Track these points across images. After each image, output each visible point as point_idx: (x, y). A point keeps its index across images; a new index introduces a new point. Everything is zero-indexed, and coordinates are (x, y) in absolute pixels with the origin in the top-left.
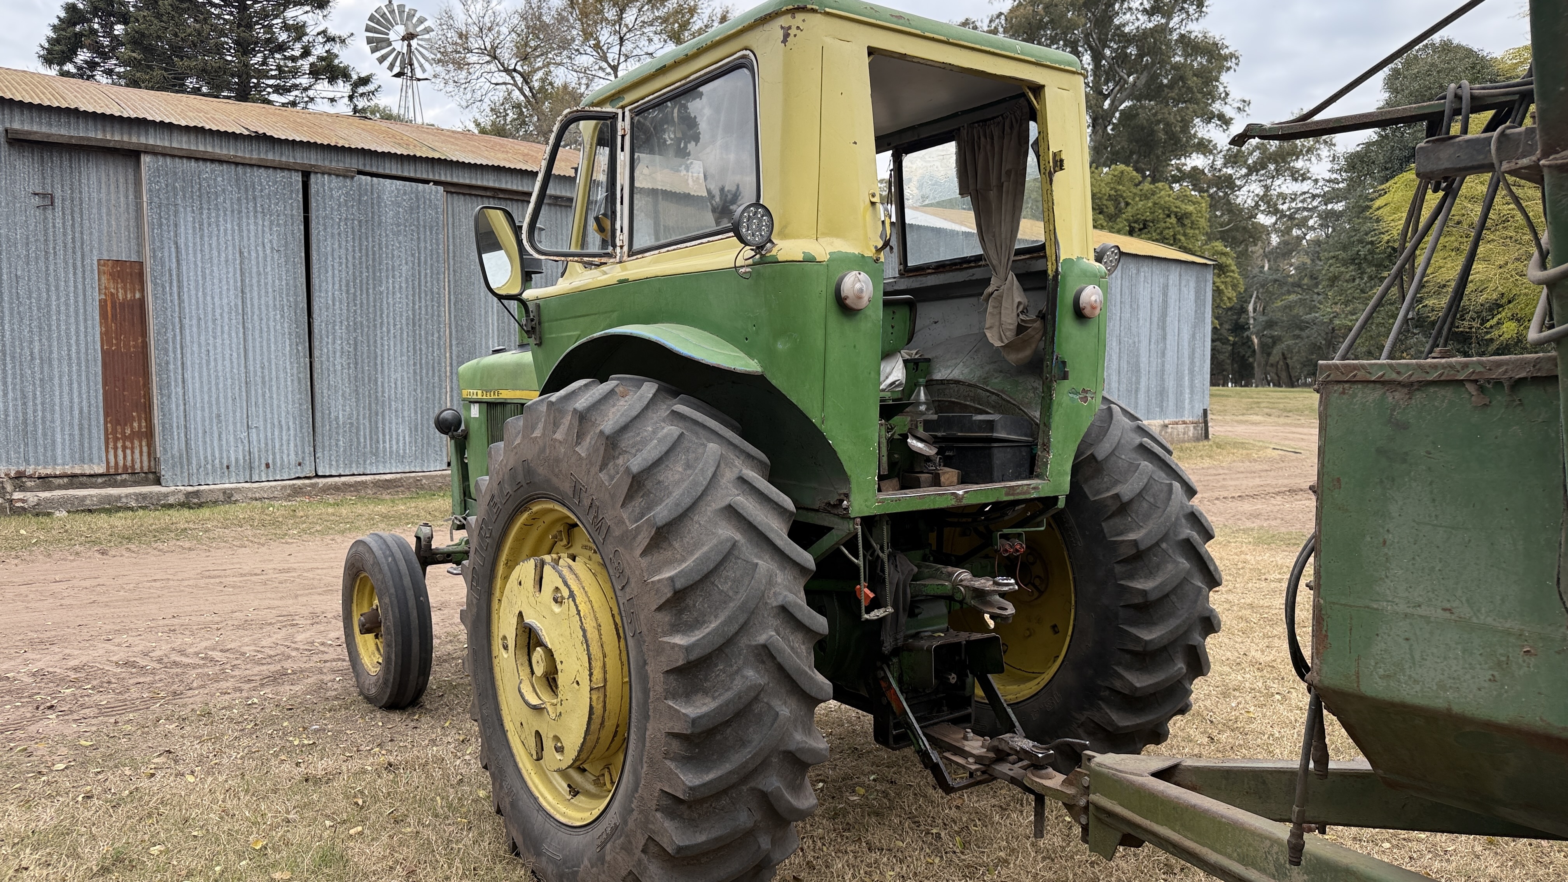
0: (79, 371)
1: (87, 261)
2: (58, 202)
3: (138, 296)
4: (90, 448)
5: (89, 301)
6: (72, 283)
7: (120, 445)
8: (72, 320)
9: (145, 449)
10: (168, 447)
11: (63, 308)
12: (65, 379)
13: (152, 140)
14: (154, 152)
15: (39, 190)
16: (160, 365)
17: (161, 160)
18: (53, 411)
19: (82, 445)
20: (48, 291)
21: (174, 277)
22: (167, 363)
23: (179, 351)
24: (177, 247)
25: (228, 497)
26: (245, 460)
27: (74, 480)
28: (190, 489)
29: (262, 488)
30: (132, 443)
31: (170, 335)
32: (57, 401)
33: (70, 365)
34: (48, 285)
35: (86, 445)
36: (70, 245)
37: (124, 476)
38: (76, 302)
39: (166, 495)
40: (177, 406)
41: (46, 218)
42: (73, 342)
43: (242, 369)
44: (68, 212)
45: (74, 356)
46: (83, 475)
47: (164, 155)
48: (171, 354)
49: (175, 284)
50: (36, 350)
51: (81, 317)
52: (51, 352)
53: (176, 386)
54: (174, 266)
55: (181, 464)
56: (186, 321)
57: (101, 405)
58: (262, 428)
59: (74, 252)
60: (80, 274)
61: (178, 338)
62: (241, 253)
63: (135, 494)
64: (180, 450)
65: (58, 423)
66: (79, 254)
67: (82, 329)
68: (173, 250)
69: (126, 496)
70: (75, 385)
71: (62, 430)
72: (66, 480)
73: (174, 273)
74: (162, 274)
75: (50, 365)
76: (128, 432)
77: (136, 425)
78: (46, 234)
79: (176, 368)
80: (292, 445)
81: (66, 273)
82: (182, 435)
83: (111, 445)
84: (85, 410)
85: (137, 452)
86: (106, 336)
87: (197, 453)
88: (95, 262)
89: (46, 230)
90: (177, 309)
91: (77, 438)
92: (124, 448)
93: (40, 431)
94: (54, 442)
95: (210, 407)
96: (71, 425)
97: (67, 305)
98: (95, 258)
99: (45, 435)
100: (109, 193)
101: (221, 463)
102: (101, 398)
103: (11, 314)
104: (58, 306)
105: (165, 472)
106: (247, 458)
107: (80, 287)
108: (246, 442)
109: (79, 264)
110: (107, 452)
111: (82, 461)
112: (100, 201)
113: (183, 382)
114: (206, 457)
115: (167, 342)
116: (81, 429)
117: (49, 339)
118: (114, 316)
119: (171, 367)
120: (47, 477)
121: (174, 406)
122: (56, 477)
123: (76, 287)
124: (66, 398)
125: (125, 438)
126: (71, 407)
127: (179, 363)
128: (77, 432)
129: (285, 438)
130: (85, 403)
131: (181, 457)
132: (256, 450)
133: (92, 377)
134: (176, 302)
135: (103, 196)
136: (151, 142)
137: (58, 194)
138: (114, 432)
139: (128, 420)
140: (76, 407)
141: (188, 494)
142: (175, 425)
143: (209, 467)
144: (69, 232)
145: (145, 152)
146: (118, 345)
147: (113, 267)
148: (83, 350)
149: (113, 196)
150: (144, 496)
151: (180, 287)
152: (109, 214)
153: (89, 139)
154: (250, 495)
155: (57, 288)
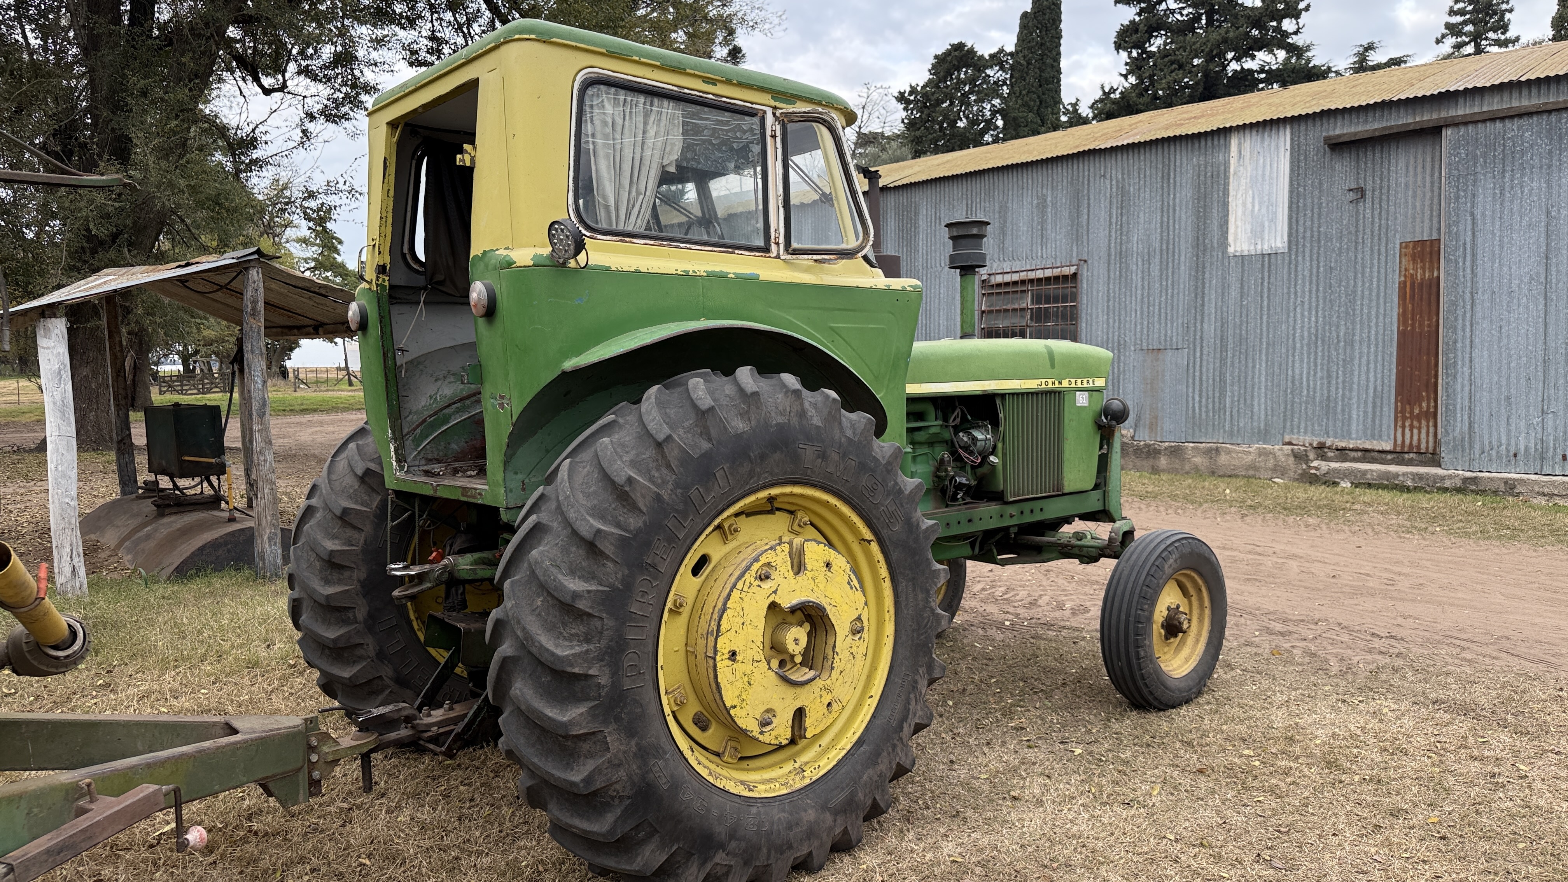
0: (1376, 351)
1: (1390, 246)
2: (1369, 194)
3: (1435, 274)
4: (1381, 425)
5: (1389, 284)
6: (1375, 269)
7: (1407, 424)
8: (1374, 304)
9: (1432, 430)
10: (1450, 429)
11: (1367, 293)
12: (1364, 359)
13: (1462, 110)
14: (1455, 123)
15: (1353, 186)
16: (1447, 344)
17: (1462, 130)
18: (1351, 390)
19: (1373, 421)
20: (1355, 278)
21: (1468, 250)
22: (1455, 342)
23: (1468, 330)
24: (1474, 219)
25: (1510, 487)
26: (1536, 450)
27: (1367, 455)
28: (1468, 474)
29: (1552, 483)
30: (1420, 423)
31: (1460, 312)
32: (1356, 380)
33: (1369, 347)
34: (1356, 273)
35: (1377, 422)
36: (1376, 232)
37: (1411, 455)
38: (1378, 286)
39: (1443, 478)
40: (1463, 386)
41: (1358, 211)
42: (1373, 324)
43: (1540, 345)
44: (1377, 201)
45: (1373, 337)
46: (1373, 451)
47: (1466, 124)
48: (1460, 332)
49: (1468, 258)
50: (1342, 334)
51: (1382, 301)
52: (1354, 335)
53: (1463, 365)
54: (1468, 239)
55: (1463, 447)
56: (1479, 296)
57: (1394, 384)
58: (1561, 414)
59: (1379, 239)
60: (1383, 258)
61: (1468, 315)
62: (1548, 213)
63: (1412, 474)
64: (1462, 433)
65: (1355, 400)
66: (1384, 240)
67: (1382, 311)
68: (1469, 222)
69: (1404, 475)
70: (1372, 366)
71: (1358, 407)
72: (1360, 454)
73: (1468, 247)
74: (1456, 249)
75: (1352, 346)
76: (1416, 411)
77: (1424, 405)
78: (1357, 227)
79: (1464, 347)
81: (1372, 260)
82: (1466, 417)
83: (1400, 423)
84: (1379, 388)
85: (1424, 431)
86: (1403, 317)
87: (1481, 437)
88: (1398, 246)
89: (1357, 221)
90: (1469, 284)
91: (1370, 415)
92: (1412, 428)
93: (1339, 408)
94: (1350, 417)
95: (1500, 388)
96: (1366, 403)
97: (1370, 290)
98: (1398, 242)
99: (1343, 411)
100: (1416, 175)
101: (1508, 451)
102: (1394, 377)
103: (1325, 301)
104: (1363, 292)
105: (1445, 454)
106: (1539, 446)
107: (1383, 271)
108: (1539, 429)
109: (1383, 250)
110: (1396, 430)
111: (1373, 437)
112: (1407, 185)
113: (1471, 361)
114: (1490, 442)
115: (1456, 319)
116: (1374, 407)
117: (1353, 323)
118: (1413, 297)
119: (1459, 345)
120: (1343, 449)
121: (1459, 387)
122: (1352, 450)
123: (1379, 272)
124: (1363, 377)
125: (1412, 418)
126: (1367, 386)
127: (1468, 341)
128: (1370, 410)
130: (1379, 381)
131: (1463, 440)
132: (1551, 438)
133: (1387, 358)
134: (1469, 277)
135: (1411, 179)
136: (1461, 112)
137: (1369, 187)
138: (1403, 411)
139: (1419, 400)
140: (1371, 386)
141: (1465, 480)
142: (1458, 407)
143: (1494, 453)
144: (1377, 220)
145: (1447, 126)
146: (1413, 325)
147: (1414, 247)
148: (1381, 332)
149: (1419, 178)
150: (1421, 477)
151: (1473, 261)
152: (1414, 196)
153: (1391, 127)
154: (1536, 489)
155: (1363, 274)
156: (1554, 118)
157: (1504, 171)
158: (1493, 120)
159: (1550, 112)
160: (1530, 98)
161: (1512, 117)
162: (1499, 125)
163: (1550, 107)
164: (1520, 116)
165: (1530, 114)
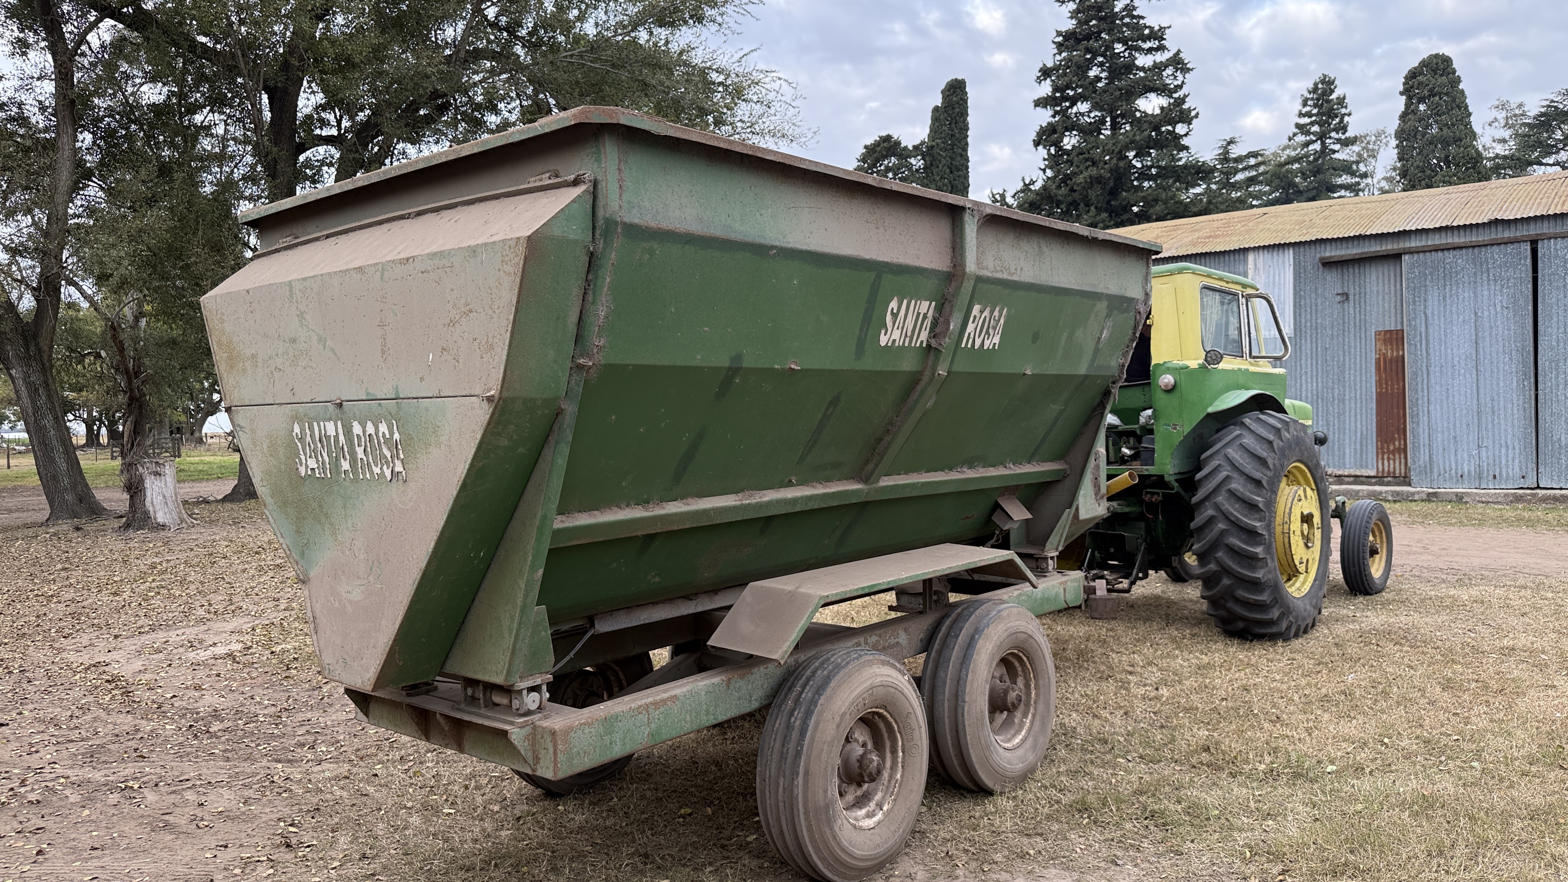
0: (1361, 407)
1: (1368, 333)
2: (1351, 297)
3: (1401, 353)
4: (1367, 458)
5: (1369, 360)
6: (1358, 349)
7: (1386, 457)
8: (1358, 373)
9: (1403, 461)
10: (1416, 460)
11: (1352, 366)
12: (1353, 411)
13: (1414, 243)
14: (1411, 252)
15: (1340, 291)
16: (1412, 401)
17: (1416, 256)
18: (1344, 433)
19: (1361, 456)
20: (1344, 355)
21: (1424, 337)
22: (1417, 400)
23: (1426, 391)
24: (1426, 316)
25: (1459, 498)
26: (1476, 472)
27: (1357, 479)
28: (1431, 490)
29: (1488, 494)
30: (1394, 456)
31: (1419, 379)
32: (1347, 427)
33: (1356, 403)
34: (1344, 352)
35: (1364, 456)
36: (1358, 324)
37: (1389, 479)
38: (1361, 361)
39: (1413, 494)
40: (1424, 430)
41: (1344, 309)
42: (1358, 387)
43: (1475, 402)
44: (1357, 302)
45: (1358, 397)
46: (1362, 476)
47: (1418, 252)
48: (1420, 393)
49: (1424, 342)
50: (1336, 395)
51: (1364, 371)
52: (1345, 395)
53: (1423, 416)
54: (1423, 330)
55: (1426, 472)
56: (1432, 369)
57: (1374, 429)
58: (1491, 447)
59: (1360, 329)
60: (1363, 341)
61: (1425, 381)
62: (1476, 313)
63: (1391, 491)
64: (1424, 462)
65: (1347, 441)
66: (1363, 329)
67: (1364, 378)
68: (1423, 318)
69: (1386, 492)
70: (1359, 417)
71: (1350, 446)
72: (1352, 479)
73: (1423, 335)
74: (1415, 337)
75: (1344, 403)
76: (1392, 448)
77: (1397, 443)
78: (1344, 319)
79: (1424, 403)
80: (1517, 461)
81: (1355, 342)
82: (1427, 451)
83: (1380, 457)
84: (1365, 432)
85: (1397, 462)
86: (1379, 383)
87: (1438, 464)
88: (1373, 334)
89: (1344, 316)
90: (1425, 360)
91: (1359, 451)
92: (1389, 459)
93: (1336, 446)
94: (1344, 453)
95: (1449, 431)
96: (1355, 443)
97: (1355, 364)
98: (1373, 331)
99: (1339, 449)
100: (1384, 285)
101: (1456, 473)
102: (1374, 425)
103: (1322, 372)
104: (1350, 365)
105: (1414, 477)
106: (1477, 470)
107: (1363, 351)
108: (1477, 459)
109: (1363, 336)
110: (1377, 461)
111: (1361, 466)
112: (1378, 292)
113: (1429, 413)
114: (1444, 468)
115: (1417, 384)
116: (1361, 445)
117: (1344, 386)
118: (1385, 368)
119: (1420, 402)
120: (1340, 476)
121: (1421, 430)
122: (1345, 476)
123: (1361, 351)
124: (1353, 425)
125: (1389, 452)
126: (1356, 431)
127: (1426, 399)
128: (1358, 447)
129: (1511, 456)
130: (1364, 428)
131: (1425, 467)
132: (1485, 464)
133: (1369, 411)
134: (1425, 355)
135: (1381, 288)
136: (1413, 244)
137: (1351, 292)
138: (1382, 448)
139: (1393, 440)
140: (1359, 431)
141: (1429, 494)
142: (1422, 444)
143: (1447, 475)
144: (1358, 315)
145: (1405, 253)
146: (1386, 388)
147: (1385, 335)
148: (1364, 393)
149: (1386, 287)
150: (1398, 493)
151: (1427, 344)
152: (1384, 299)
153: (1366, 253)
154: (1477, 498)
155: (1350, 352)
156: (1476, 250)
157: (1445, 285)
158: (1436, 250)
159: (1474, 247)
160: (1459, 236)
161: (1448, 249)
162: (1440, 254)
163: (1474, 244)
164: (1454, 249)
165: (1461, 248)
